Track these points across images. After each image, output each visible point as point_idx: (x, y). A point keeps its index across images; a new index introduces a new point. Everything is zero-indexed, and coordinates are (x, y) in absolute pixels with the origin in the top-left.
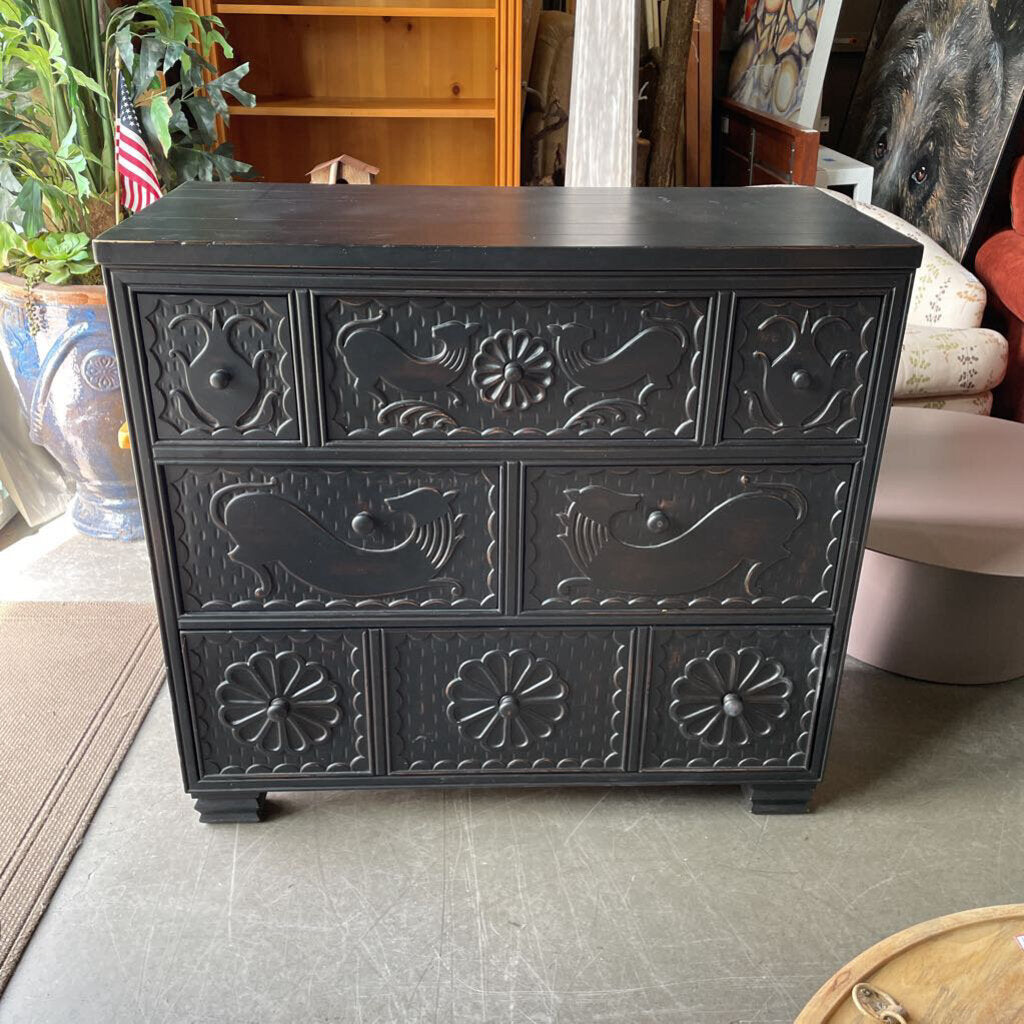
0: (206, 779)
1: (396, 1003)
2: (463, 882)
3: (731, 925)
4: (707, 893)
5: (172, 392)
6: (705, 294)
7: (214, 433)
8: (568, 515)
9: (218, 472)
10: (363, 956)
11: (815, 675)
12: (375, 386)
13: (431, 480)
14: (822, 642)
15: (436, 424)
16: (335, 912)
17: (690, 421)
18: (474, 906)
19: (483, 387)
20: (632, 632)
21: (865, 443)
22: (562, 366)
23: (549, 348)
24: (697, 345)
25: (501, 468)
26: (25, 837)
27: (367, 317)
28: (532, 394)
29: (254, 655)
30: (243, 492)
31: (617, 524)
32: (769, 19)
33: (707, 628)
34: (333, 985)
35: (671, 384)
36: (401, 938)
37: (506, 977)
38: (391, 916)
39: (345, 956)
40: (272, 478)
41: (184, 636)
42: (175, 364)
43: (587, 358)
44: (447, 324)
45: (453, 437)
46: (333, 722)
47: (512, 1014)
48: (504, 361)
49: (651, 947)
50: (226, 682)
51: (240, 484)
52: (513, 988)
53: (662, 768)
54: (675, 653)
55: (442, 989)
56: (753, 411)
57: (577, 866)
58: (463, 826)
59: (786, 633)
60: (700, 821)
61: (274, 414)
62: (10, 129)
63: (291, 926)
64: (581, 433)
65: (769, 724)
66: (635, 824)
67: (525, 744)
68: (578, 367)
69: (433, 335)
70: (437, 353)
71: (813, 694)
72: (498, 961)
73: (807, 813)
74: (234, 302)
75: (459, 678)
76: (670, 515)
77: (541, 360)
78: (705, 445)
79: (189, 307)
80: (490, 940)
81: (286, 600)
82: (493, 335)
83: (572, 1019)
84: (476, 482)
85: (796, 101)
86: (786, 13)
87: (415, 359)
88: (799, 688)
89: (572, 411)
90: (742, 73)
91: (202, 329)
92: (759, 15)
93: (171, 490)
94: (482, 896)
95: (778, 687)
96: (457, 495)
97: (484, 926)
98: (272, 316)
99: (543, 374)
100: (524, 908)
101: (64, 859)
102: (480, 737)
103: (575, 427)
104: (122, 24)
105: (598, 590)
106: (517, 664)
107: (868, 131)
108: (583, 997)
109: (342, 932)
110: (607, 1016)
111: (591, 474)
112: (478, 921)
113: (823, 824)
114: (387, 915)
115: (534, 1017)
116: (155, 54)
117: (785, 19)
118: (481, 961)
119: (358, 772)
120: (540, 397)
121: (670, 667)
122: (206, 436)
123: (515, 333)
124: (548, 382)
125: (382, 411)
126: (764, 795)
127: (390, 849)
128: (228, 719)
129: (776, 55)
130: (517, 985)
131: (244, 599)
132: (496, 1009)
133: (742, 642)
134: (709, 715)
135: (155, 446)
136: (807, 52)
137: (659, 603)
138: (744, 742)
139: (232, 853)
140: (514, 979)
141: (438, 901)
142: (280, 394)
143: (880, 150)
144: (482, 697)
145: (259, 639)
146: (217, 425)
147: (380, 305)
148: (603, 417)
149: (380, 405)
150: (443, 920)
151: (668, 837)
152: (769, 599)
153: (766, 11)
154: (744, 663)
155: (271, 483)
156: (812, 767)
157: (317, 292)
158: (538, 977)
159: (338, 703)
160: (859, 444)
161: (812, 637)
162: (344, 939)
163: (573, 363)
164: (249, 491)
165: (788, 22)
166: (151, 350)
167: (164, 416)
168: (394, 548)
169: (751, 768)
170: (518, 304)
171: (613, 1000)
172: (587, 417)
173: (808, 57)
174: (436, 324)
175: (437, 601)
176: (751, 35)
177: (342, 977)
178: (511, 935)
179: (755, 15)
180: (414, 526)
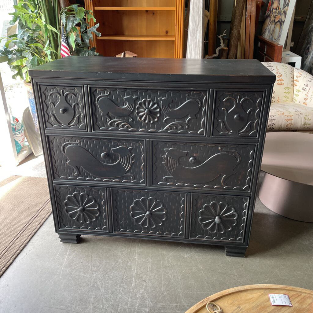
0: (61, 229)
1: (103, 300)
2: (132, 267)
3: (211, 289)
4: (206, 278)
5: (50, 114)
6: (206, 89)
7: (62, 127)
8: (165, 156)
9: (63, 138)
10: (97, 285)
11: (245, 212)
12: (107, 114)
13: (124, 144)
14: (247, 202)
15: (125, 127)
16: (92, 271)
17: (203, 129)
18: (133, 274)
19: (139, 116)
20: (186, 194)
21: (259, 138)
22: (163, 111)
23: (158, 105)
24: (204, 105)
25: (145, 141)
26: (12, 241)
27: (105, 94)
28: (154, 119)
29: (74, 193)
30: (71, 144)
31: (181, 160)
32: (274, 11)
33: (209, 195)
34: (86, 292)
35: (196, 117)
36: (110, 281)
37: (138, 296)
38: (108, 274)
39: (92, 284)
40: (79, 141)
41: (55, 186)
42: (51, 106)
43: (170, 108)
44: (128, 97)
45: (131, 131)
46: (97, 215)
47: (137, 307)
48: (145, 108)
49: (184, 292)
50: (67, 201)
51: (70, 142)
52: (139, 299)
53: (196, 238)
54: (200, 202)
55: (118, 297)
56: (222, 127)
57: (167, 266)
58: (136, 250)
59: (235, 198)
60: (209, 257)
61: (79, 122)
62: (34, 42)
63: (79, 274)
64: (169, 131)
65: (230, 227)
66: (188, 255)
67: (154, 227)
68: (168, 111)
69: (124, 100)
70: (125, 105)
71: (245, 218)
72: (136, 291)
73: (244, 257)
74: (67, 89)
75: (134, 205)
76: (197, 158)
77: (156, 108)
78: (207, 137)
79: (55, 90)
80: (135, 285)
81: (83, 177)
82: (142, 100)
83: (154, 311)
84: (138, 145)
85: (279, 36)
86: (278, 9)
87: (118, 106)
88: (240, 216)
89: (166, 125)
90: (266, 28)
91: (58, 96)
92: (271, 10)
93: (51, 143)
94: (136, 271)
95: (232, 215)
96: (132, 148)
97: (135, 280)
98: (78, 93)
99: (157, 113)
100: (148, 276)
101: (21, 248)
102: (140, 223)
103: (167, 129)
104: (64, 12)
105: (175, 181)
106: (151, 201)
107: (304, 46)
108: (160, 305)
109: (93, 277)
110: (166, 311)
111: (173, 144)
112: (134, 278)
113: (249, 261)
114: (107, 274)
115: (143, 309)
116: (72, 21)
117: (278, 11)
118: (131, 291)
119: (105, 231)
120: (156, 120)
121: (198, 206)
122: (59, 127)
123: (148, 100)
124: (158, 115)
125: (110, 122)
126: (230, 250)
127: (113, 255)
128: (67, 211)
129: (275, 22)
130: (140, 299)
131: (71, 176)
132: (132, 305)
133: (221, 200)
134: (211, 223)
135: (46, 130)
136: (283, 21)
137: (194, 186)
138: (222, 232)
139: (67, 251)
140: (140, 297)
141: (123, 272)
142: (80, 116)
143: (307, 52)
144: (140, 211)
145: (75, 188)
146: (63, 125)
147: (109, 90)
148: (176, 127)
149: (109, 120)
150: (123, 278)
151: (198, 260)
152: (229, 187)
153: (273, 9)
154: (222, 207)
155: (78, 142)
156: (245, 242)
157: (90, 86)
158: (147, 297)
159: (99, 209)
160: (257, 139)
161: (244, 200)
162: (93, 279)
163: (166, 109)
164: (72, 144)
165: (279, 11)
166: (44, 102)
167: (48, 121)
168: (114, 164)
169: (225, 241)
170: (149, 91)
171: (168, 307)
172: (171, 126)
173: (283, 22)
174: (125, 97)
175: (127, 180)
176: (269, 16)
177: (90, 290)
178: (142, 284)
179: (270, 10)
180: (120, 157)
